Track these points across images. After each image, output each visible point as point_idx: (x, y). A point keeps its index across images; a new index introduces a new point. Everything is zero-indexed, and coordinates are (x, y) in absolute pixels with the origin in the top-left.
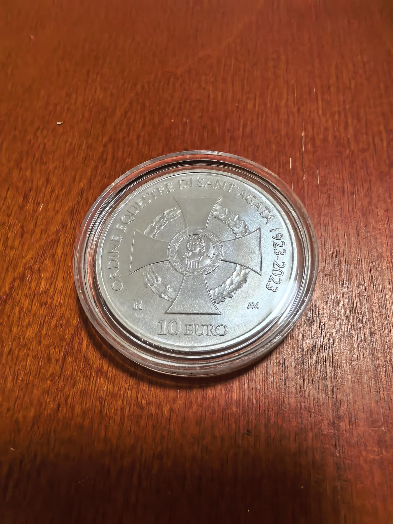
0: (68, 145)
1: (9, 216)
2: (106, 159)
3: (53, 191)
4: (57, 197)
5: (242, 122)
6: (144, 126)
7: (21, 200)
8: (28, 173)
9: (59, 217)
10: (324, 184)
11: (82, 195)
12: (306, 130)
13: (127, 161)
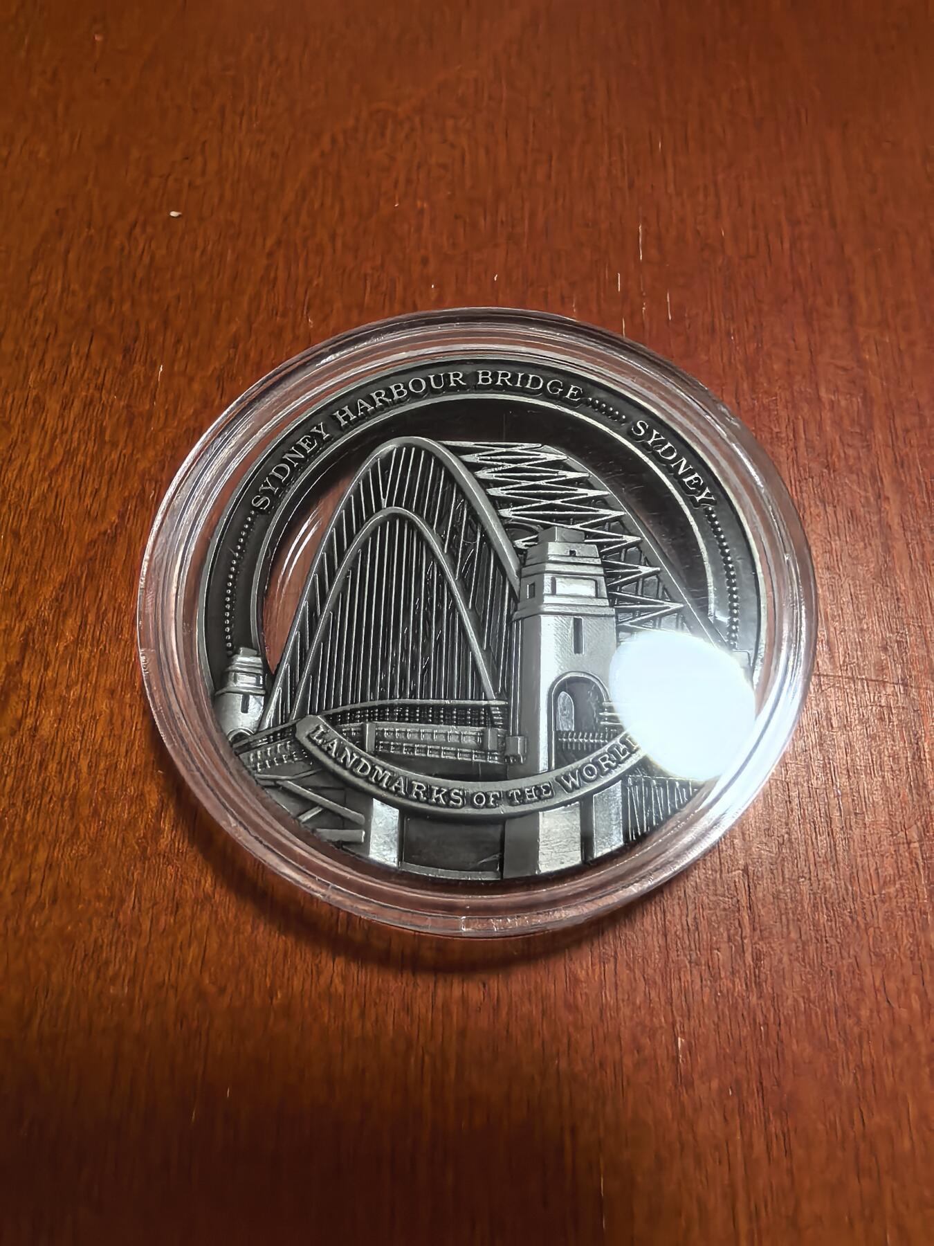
0: (198, 253)
1: (99, 388)
2: (276, 278)
3: (178, 341)
4: (188, 352)
5: (527, 206)
6: (342, 214)
7: (119, 358)
8: (127, 307)
9: (196, 386)
10: (679, 318)
11: (236, 347)
12: (645, 221)
13: (315, 283)
